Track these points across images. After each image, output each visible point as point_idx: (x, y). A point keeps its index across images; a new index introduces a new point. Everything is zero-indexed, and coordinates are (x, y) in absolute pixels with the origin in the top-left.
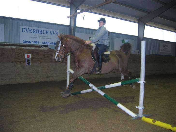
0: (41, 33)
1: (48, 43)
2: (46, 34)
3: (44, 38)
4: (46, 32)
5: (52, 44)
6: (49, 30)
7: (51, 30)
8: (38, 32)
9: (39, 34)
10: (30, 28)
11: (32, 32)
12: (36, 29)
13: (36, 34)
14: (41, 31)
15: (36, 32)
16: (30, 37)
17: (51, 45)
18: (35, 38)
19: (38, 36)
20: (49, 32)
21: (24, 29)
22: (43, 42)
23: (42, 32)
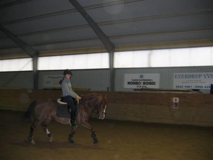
0: (193, 77)
1: (202, 87)
2: (200, 78)
3: (197, 82)
4: (200, 76)
5: (207, 88)
6: (202, 74)
7: (205, 73)
8: (190, 77)
9: (191, 79)
10: (182, 74)
11: (184, 78)
12: (188, 74)
13: (188, 79)
14: (193, 76)
15: (188, 77)
16: (182, 82)
17: (205, 88)
18: (188, 83)
19: (191, 81)
20: (203, 76)
21: (176, 76)
22: (196, 86)
23: (195, 77)
